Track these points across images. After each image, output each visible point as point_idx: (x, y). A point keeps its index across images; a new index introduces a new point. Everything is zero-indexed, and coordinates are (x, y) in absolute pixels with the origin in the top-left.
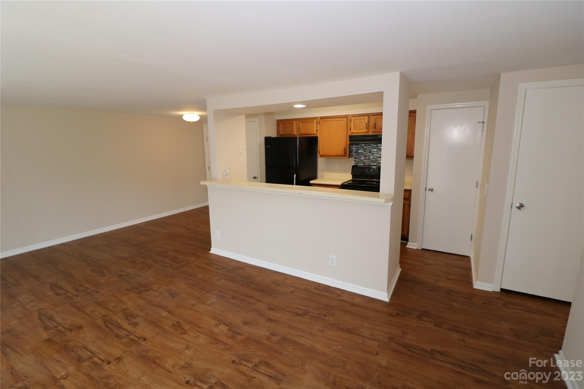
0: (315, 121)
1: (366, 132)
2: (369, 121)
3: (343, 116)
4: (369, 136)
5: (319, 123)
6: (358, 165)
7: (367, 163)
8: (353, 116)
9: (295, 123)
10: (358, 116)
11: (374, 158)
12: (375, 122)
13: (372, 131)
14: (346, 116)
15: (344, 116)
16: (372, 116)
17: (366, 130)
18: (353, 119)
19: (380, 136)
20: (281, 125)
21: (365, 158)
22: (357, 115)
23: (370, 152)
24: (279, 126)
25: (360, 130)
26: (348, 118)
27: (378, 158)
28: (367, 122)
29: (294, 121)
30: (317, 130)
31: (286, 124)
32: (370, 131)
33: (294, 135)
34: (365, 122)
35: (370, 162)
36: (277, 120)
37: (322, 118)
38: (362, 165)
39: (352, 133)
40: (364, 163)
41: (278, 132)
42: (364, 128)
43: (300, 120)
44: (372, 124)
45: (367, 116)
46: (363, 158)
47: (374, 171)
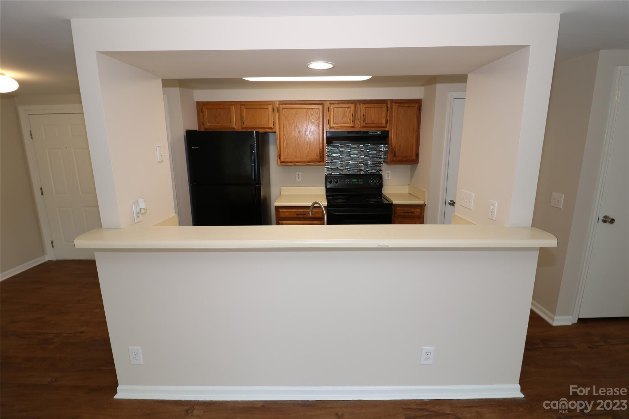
0: (270, 108)
1: (352, 127)
2: (355, 111)
3: (316, 102)
4: (356, 132)
5: (278, 112)
6: (333, 174)
7: (345, 171)
8: (333, 102)
9: (233, 108)
10: (339, 103)
11: (353, 164)
12: (364, 113)
13: (360, 126)
14: (321, 102)
15: (318, 102)
16: (360, 105)
17: (352, 125)
18: (332, 106)
19: (371, 133)
20: (206, 111)
21: (342, 164)
22: (337, 102)
23: (348, 156)
24: (202, 112)
25: (343, 123)
26: (325, 105)
27: (359, 164)
28: (353, 112)
29: (232, 105)
30: (274, 121)
31: (217, 109)
32: (358, 125)
33: (234, 128)
34: (350, 112)
35: (348, 170)
36: (198, 103)
37: (283, 103)
38: (339, 173)
39: (331, 128)
40: (341, 171)
41: (201, 122)
42: (349, 121)
43: (244, 105)
44: (359, 115)
45: (352, 103)
46: (339, 164)
47: (358, 181)
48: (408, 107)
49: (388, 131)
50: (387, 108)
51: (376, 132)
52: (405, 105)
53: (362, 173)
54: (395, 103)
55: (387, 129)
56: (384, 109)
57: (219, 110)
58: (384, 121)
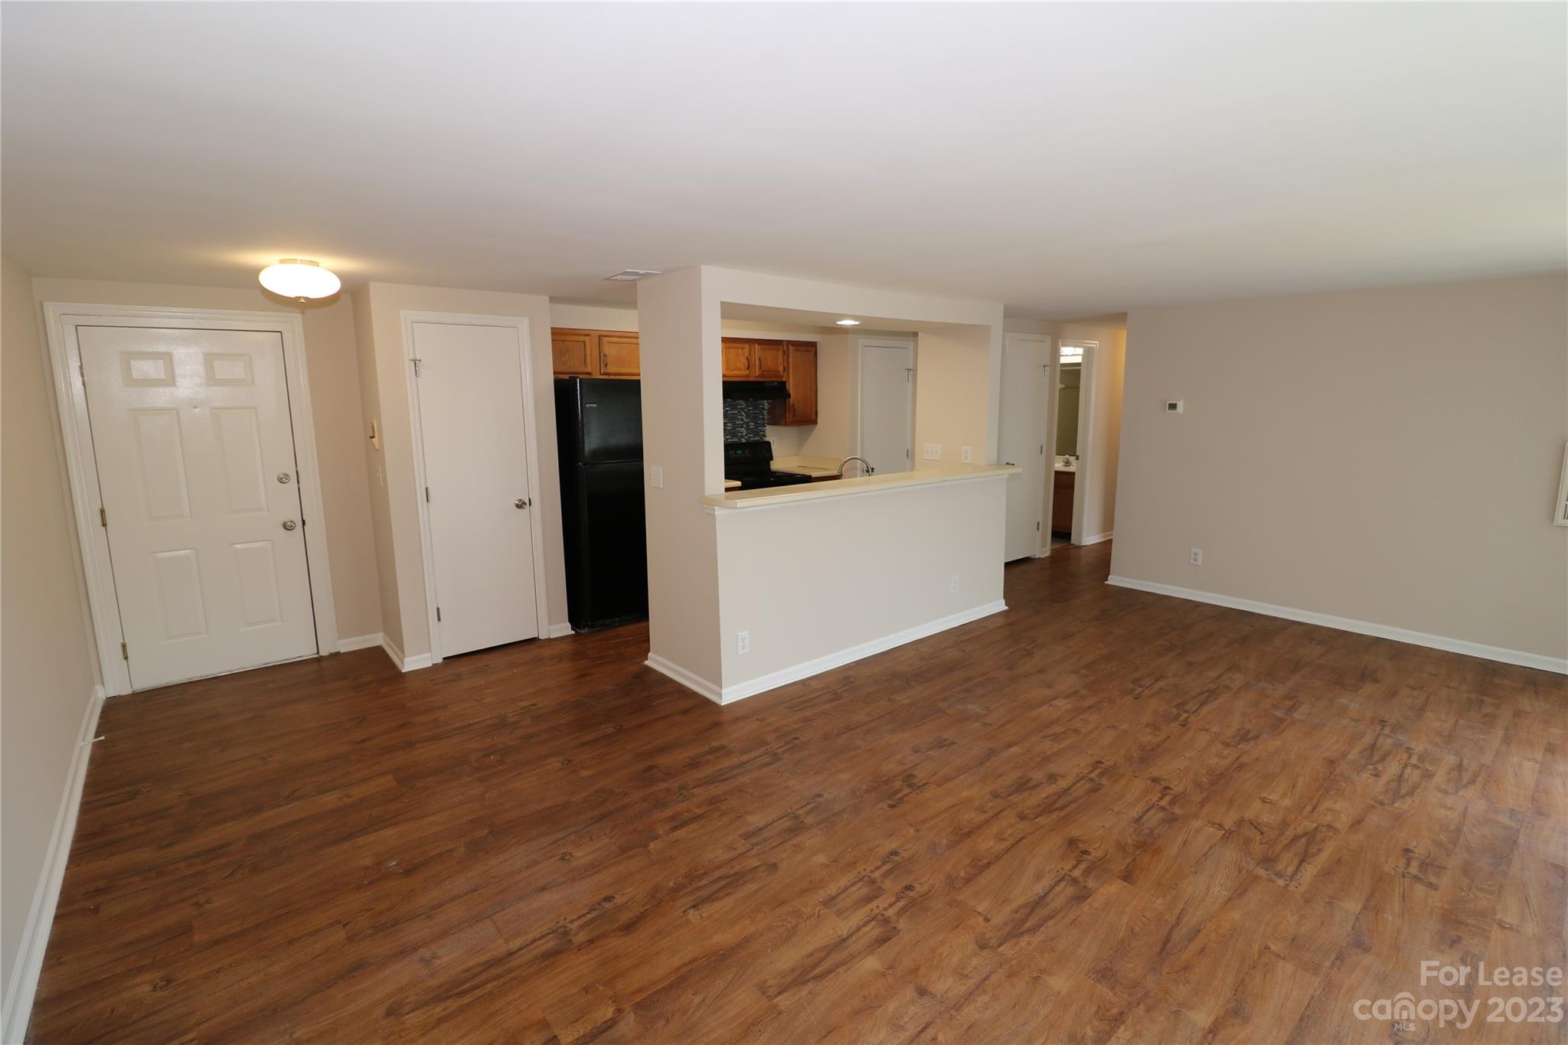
1: (747, 376)
2: (750, 353)
9: (589, 340)
12: (760, 356)
13: (755, 374)
16: (754, 345)
17: (747, 372)
22: (728, 340)
28: (747, 355)
29: (589, 336)
32: (753, 373)
33: (590, 373)
34: (745, 354)
42: (744, 367)
44: (754, 359)
47: (744, 453)
48: (806, 351)
49: (785, 383)
50: (784, 351)
51: (774, 382)
52: (802, 348)
53: (744, 441)
54: (792, 345)
55: (784, 380)
56: (781, 353)
57: (566, 343)
58: (781, 369)
